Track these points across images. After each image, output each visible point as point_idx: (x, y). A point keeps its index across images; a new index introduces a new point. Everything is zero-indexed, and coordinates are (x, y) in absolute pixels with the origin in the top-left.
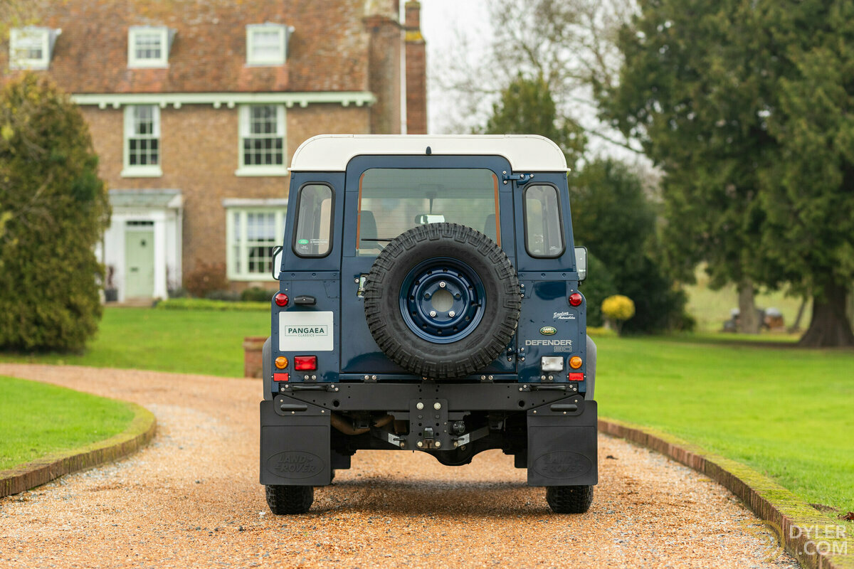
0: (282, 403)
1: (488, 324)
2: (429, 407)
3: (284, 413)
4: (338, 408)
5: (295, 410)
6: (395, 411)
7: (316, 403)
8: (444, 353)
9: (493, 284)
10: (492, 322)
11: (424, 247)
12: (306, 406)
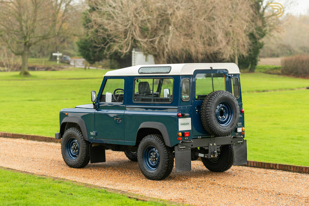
0: (180, 147)
1: (235, 120)
2: (213, 145)
3: (180, 150)
4: (192, 147)
5: (183, 148)
6: (205, 147)
7: (188, 146)
8: (226, 129)
9: (235, 108)
10: (236, 119)
11: (221, 98)
12: (185, 147)
